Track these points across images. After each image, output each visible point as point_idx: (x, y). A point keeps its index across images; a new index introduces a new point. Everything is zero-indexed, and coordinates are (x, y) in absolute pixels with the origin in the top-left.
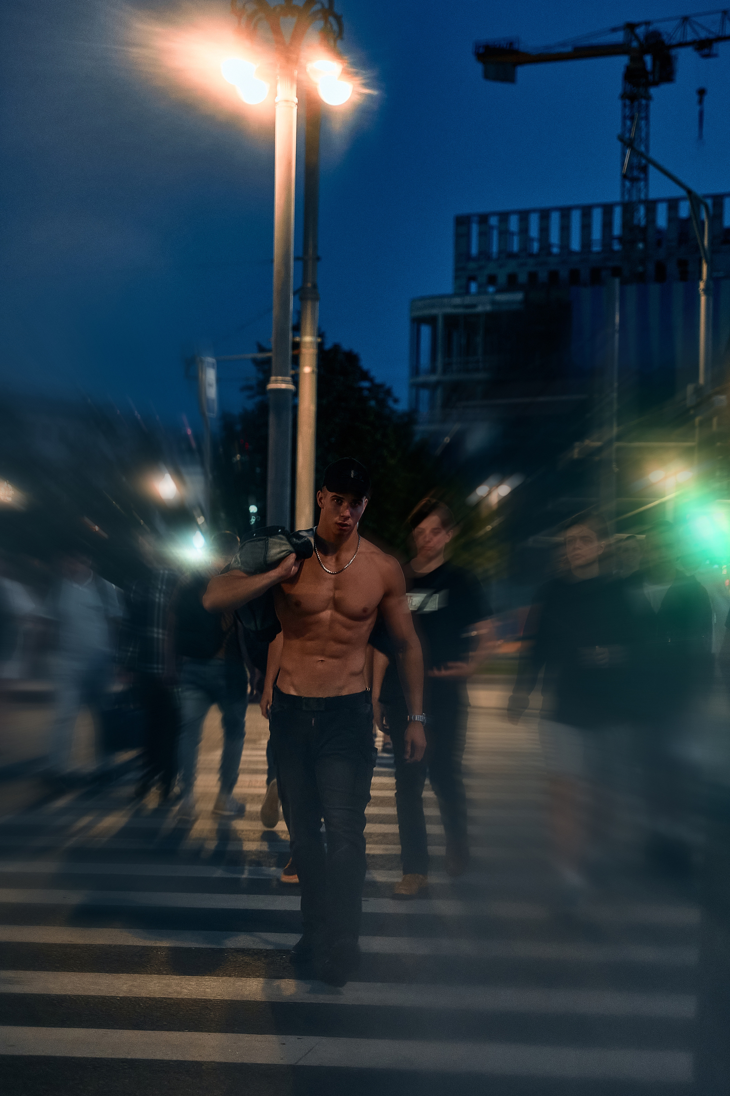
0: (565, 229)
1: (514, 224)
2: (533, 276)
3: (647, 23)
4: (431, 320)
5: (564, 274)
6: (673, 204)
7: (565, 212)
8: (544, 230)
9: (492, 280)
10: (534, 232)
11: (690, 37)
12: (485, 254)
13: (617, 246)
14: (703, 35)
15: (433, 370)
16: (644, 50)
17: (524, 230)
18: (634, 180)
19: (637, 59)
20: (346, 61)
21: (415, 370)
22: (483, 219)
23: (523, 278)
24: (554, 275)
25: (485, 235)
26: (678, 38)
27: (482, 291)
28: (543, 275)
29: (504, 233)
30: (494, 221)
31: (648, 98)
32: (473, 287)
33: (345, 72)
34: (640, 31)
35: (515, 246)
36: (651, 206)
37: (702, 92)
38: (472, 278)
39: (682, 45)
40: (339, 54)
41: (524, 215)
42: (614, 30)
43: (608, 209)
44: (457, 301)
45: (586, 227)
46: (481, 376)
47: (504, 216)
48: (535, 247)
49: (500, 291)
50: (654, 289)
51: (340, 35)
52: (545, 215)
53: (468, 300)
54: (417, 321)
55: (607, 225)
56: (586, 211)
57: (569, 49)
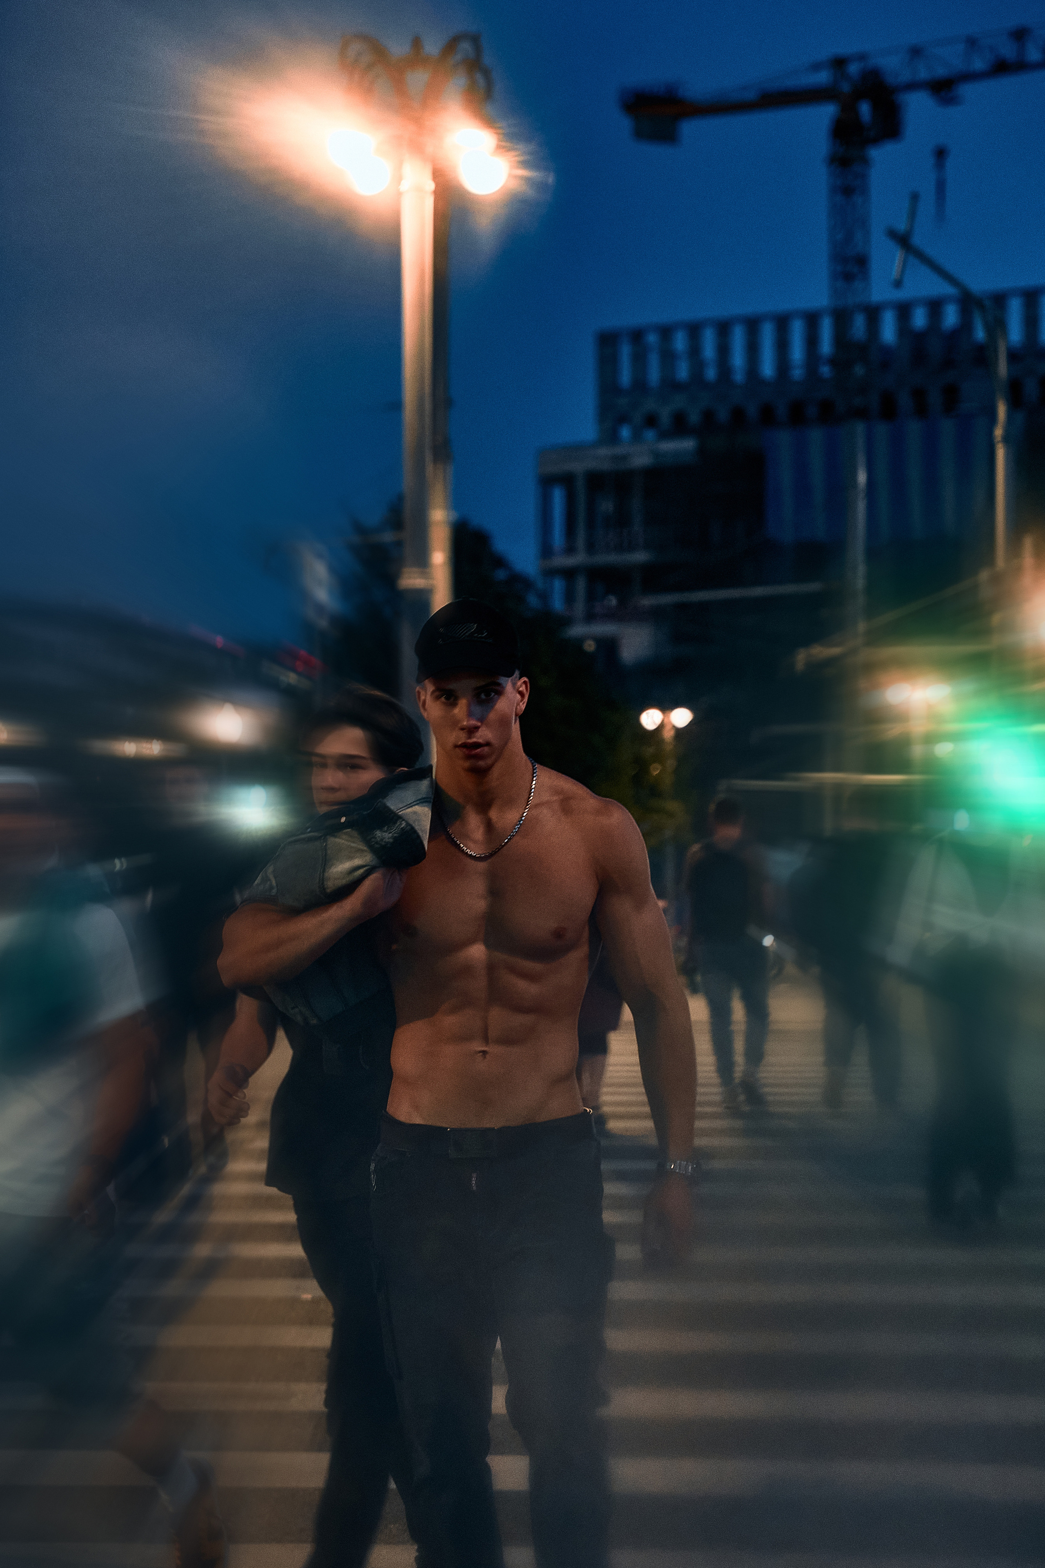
0: (753, 348)
1: (680, 342)
2: (708, 416)
3: (862, 57)
4: (567, 480)
5: (752, 410)
6: (904, 310)
7: (752, 325)
8: (724, 350)
9: (651, 421)
10: (709, 351)
11: (923, 74)
12: (640, 385)
13: (825, 371)
14: (941, 72)
15: (570, 549)
16: (859, 94)
17: (695, 351)
18: (848, 277)
19: (848, 107)
20: (500, 131)
21: (546, 551)
22: (637, 336)
23: (694, 417)
24: (738, 414)
25: (639, 359)
26: (905, 76)
27: (637, 437)
28: (723, 414)
29: (668, 357)
30: (652, 338)
31: (865, 161)
32: (625, 432)
33: (499, 147)
34: (853, 69)
35: (683, 372)
36: (873, 313)
37: (941, 154)
38: (622, 419)
39: (913, 86)
40: (489, 122)
41: (694, 330)
42: (816, 67)
43: (812, 320)
44: (603, 451)
45: (782, 345)
46: (640, 557)
47: (666, 332)
48: (711, 374)
49: (664, 435)
50: (882, 430)
51: (489, 94)
52: (723, 328)
53: (618, 450)
54: (547, 482)
55: (812, 341)
56: (782, 322)
57: (751, 95)
